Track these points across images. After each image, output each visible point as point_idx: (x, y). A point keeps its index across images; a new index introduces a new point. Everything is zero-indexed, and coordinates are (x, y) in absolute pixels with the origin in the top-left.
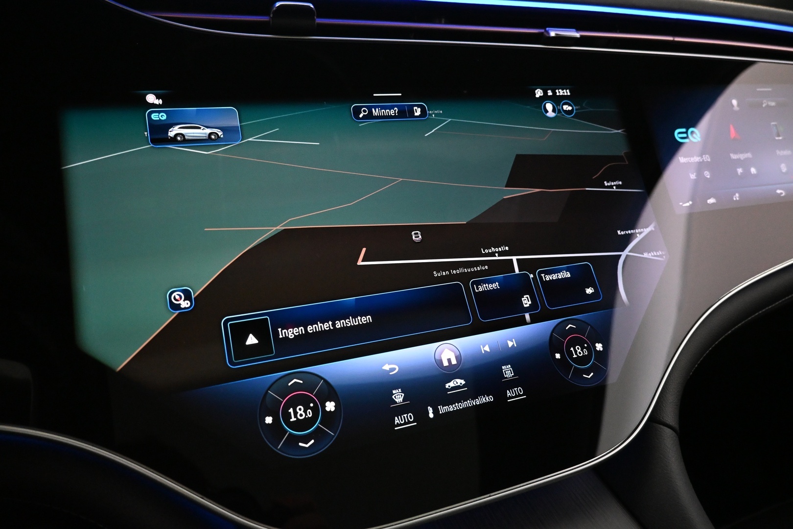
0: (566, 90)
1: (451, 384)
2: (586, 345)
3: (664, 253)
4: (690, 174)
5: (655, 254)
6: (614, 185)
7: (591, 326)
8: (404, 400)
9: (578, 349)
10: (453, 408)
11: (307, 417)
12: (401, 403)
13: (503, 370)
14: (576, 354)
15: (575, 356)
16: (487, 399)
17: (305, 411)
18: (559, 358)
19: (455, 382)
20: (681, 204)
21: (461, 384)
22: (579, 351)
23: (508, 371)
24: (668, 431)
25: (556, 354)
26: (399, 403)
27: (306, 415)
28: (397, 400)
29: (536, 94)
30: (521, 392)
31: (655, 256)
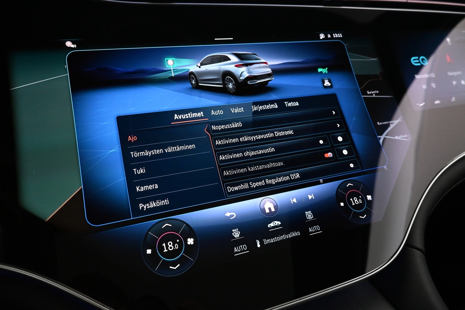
0: (340, 34)
1: (272, 225)
2: (360, 197)
3: (408, 136)
4: (422, 86)
5: (403, 137)
6: (374, 93)
7: (363, 184)
8: (240, 236)
9: (355, 199)
10: (273, 240)
11: (175, 249)
12: (238, 238)
13: (306, 215)
14: (354, 203)
15: (353, 204)
16: (296, 234)
17: (174, 245)
18: (343, 205)
19: (274, 223)
20: (418, 104)
21: (278, 224)
22: (356, 201)
23: (309, 215)
24: (418, 252)
25: (341, 203)
26: (237, 238)
27: (174, 247)
28: (235, 236)
29: (320, 37)
30: (318, 229)
31: (402, 138)
